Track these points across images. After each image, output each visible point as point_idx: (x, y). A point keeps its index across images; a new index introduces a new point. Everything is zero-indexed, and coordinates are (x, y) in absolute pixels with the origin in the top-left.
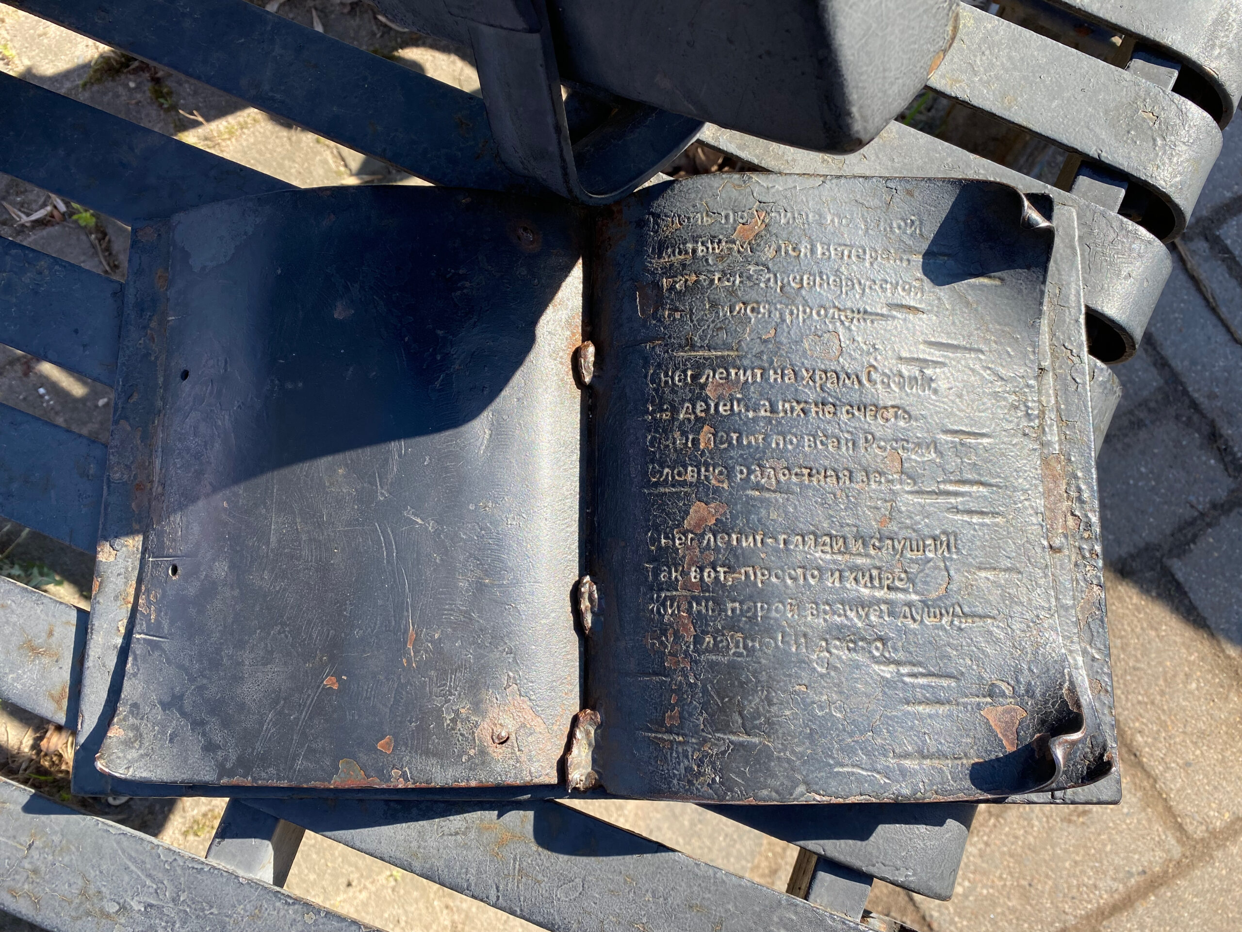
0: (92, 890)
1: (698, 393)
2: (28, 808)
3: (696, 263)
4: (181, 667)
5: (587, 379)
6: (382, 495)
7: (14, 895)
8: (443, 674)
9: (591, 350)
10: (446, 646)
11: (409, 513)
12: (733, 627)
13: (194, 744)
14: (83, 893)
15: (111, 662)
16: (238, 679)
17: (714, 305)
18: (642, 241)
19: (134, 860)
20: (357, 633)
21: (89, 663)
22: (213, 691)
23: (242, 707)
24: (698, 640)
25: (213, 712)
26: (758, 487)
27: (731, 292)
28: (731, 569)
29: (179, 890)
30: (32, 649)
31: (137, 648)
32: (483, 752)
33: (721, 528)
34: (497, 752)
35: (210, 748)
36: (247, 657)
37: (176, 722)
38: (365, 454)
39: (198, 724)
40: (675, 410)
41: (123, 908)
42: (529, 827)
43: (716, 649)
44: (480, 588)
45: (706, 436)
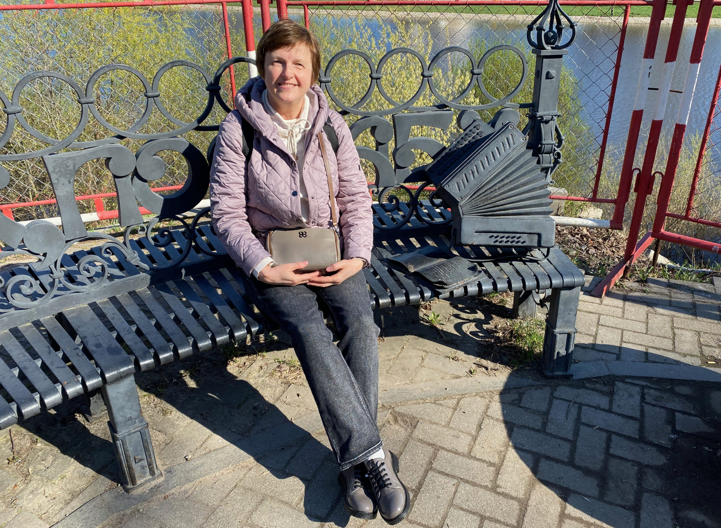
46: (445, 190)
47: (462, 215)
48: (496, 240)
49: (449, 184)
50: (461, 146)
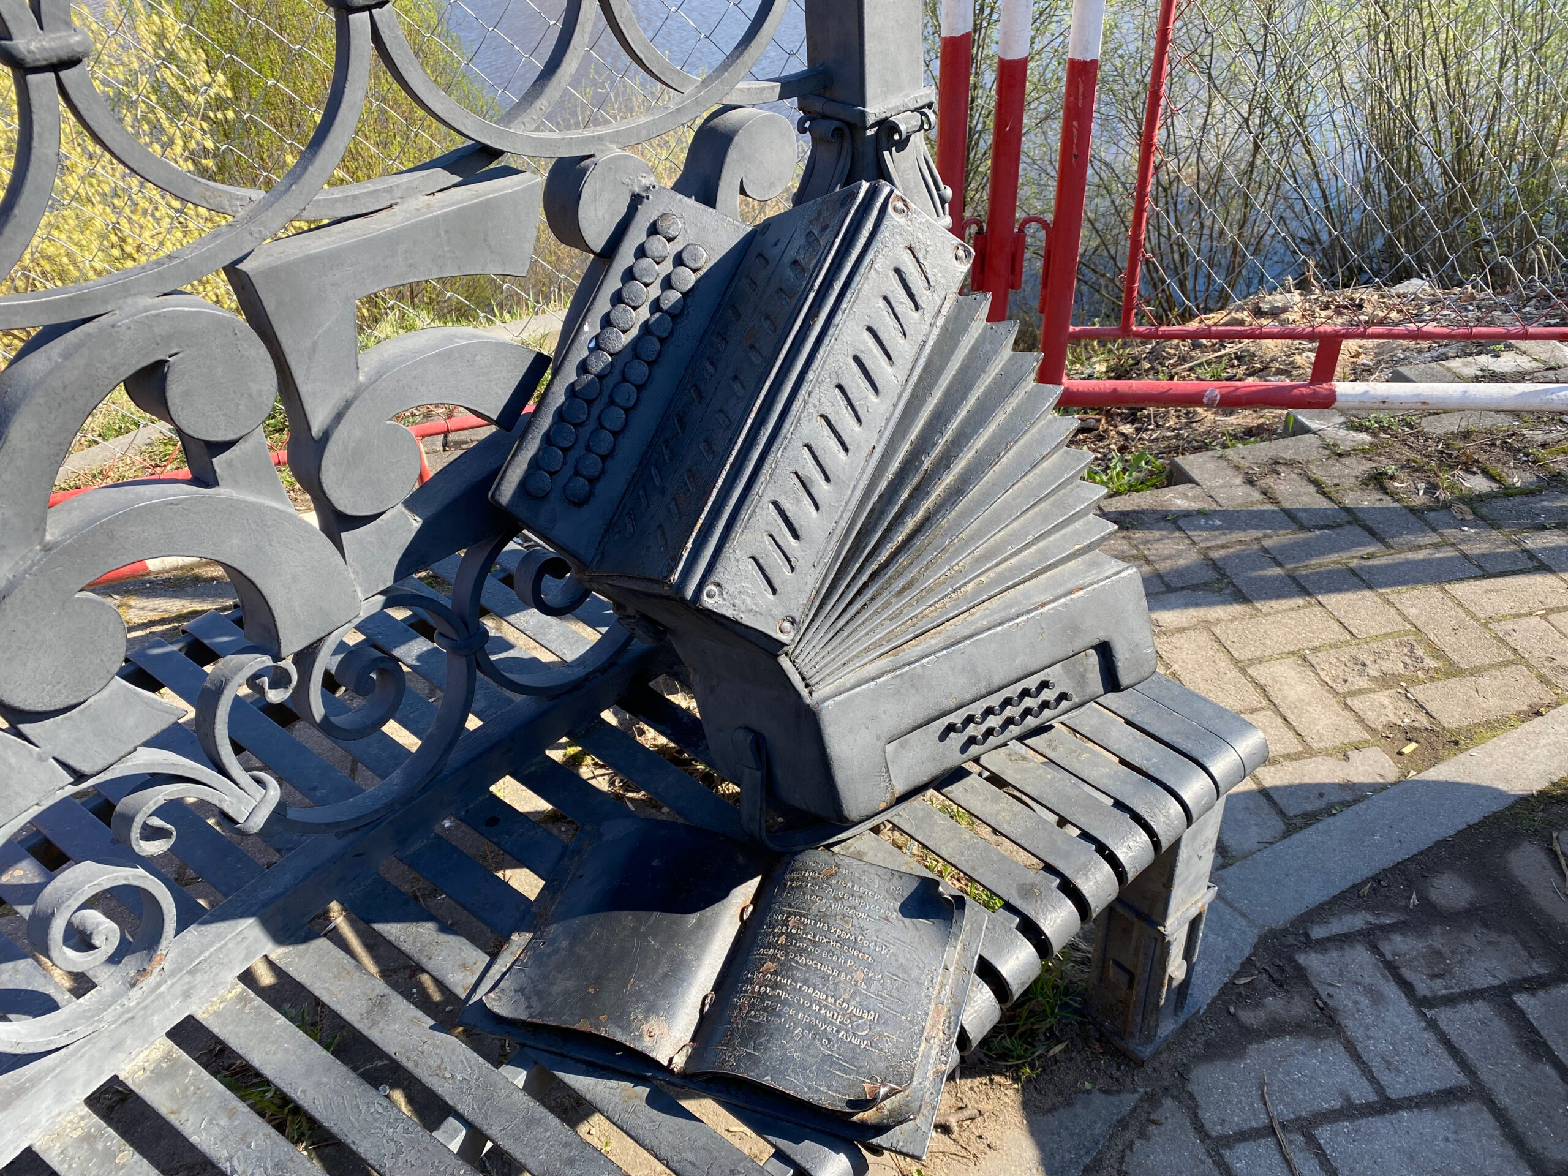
0: (443, 1066)
1: (785, 923)
2: (431, 1028)
3: (804, 879)
4: (530, 978)
5: (745, 917)
6: (643, 929)
7: (408, 1059)
8: (638, 1001)
9: (751, 908)
10: (644, 991)
11: (650, 939)
12: (765, 1009)
13: (523, 1004)
14: (439, 1067)
15: (497, 977)
16: (552, 984)
17: (804, 894)
18: (786, 869)
19: (466, 1059)
20: (610, 975)
21: (488, 975)
22: (540, 987)
23: (550, 994)
24: (748, 1012)
25: (536, 994)
26: (797, 962)
27: (813, 891)
28: (773, 989)
29: (480, 1076)
30: (464, 967)
31: (513, 971)
32: (641, 1035)
33: (775, 973)
34: (647, 1039)
35: (529, 1007)
36: (561, 976)
37: (519, 996)
38: (643, 914)
39: (528, 998)
40: (774, 928)
41: (453, 1077)
42: (645, 1095)
43: (754, 1017)
44: (666, 975)
45: (782, 940)
46: (709, 614)
47: (804, 692)
48: (963, 737)
49: (720, 574)
50: (626, 339)
